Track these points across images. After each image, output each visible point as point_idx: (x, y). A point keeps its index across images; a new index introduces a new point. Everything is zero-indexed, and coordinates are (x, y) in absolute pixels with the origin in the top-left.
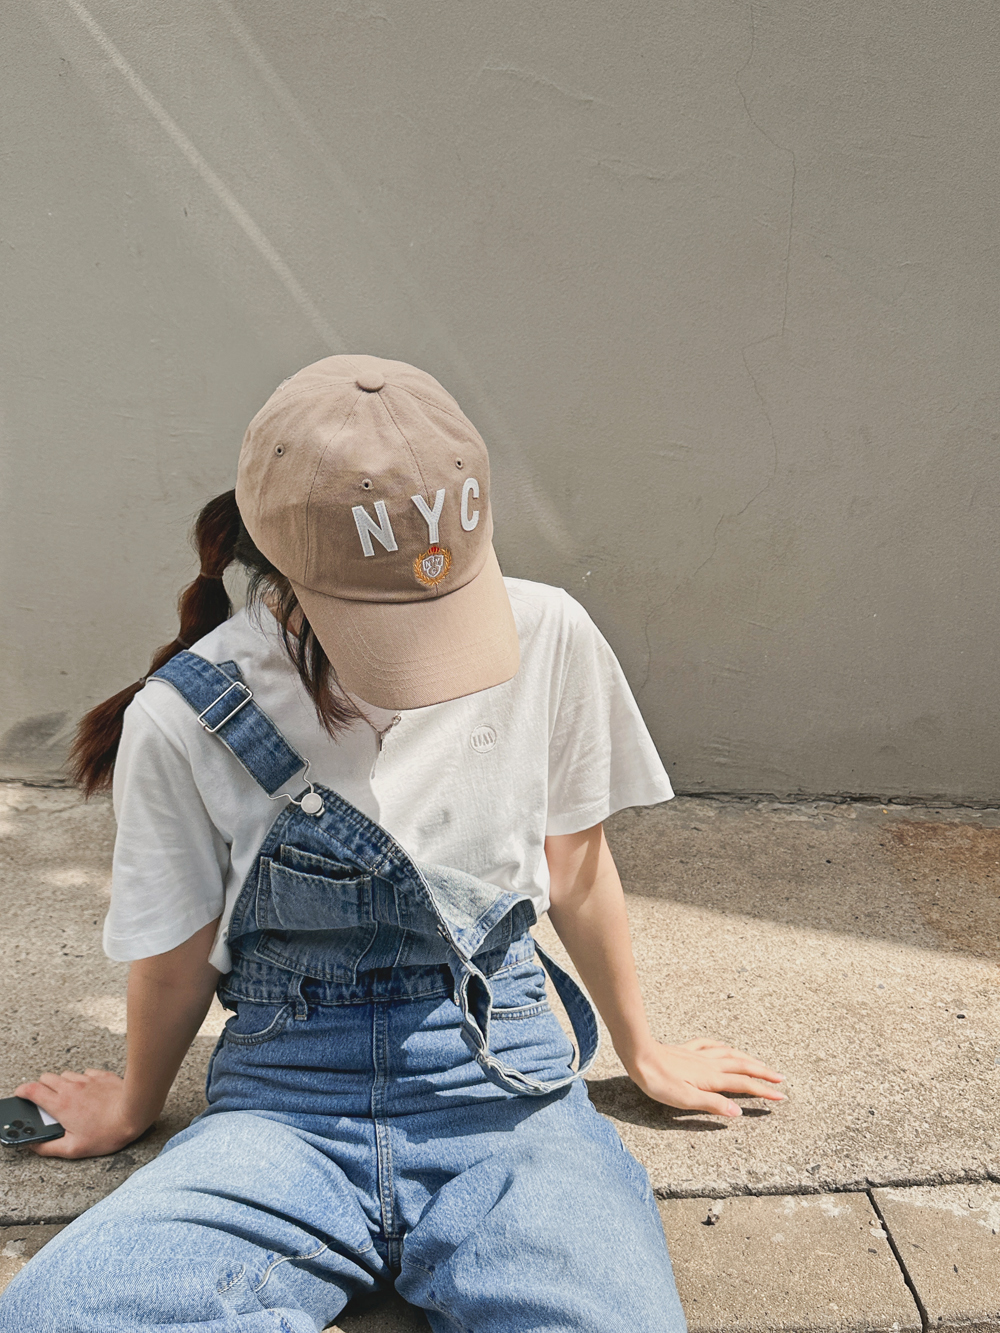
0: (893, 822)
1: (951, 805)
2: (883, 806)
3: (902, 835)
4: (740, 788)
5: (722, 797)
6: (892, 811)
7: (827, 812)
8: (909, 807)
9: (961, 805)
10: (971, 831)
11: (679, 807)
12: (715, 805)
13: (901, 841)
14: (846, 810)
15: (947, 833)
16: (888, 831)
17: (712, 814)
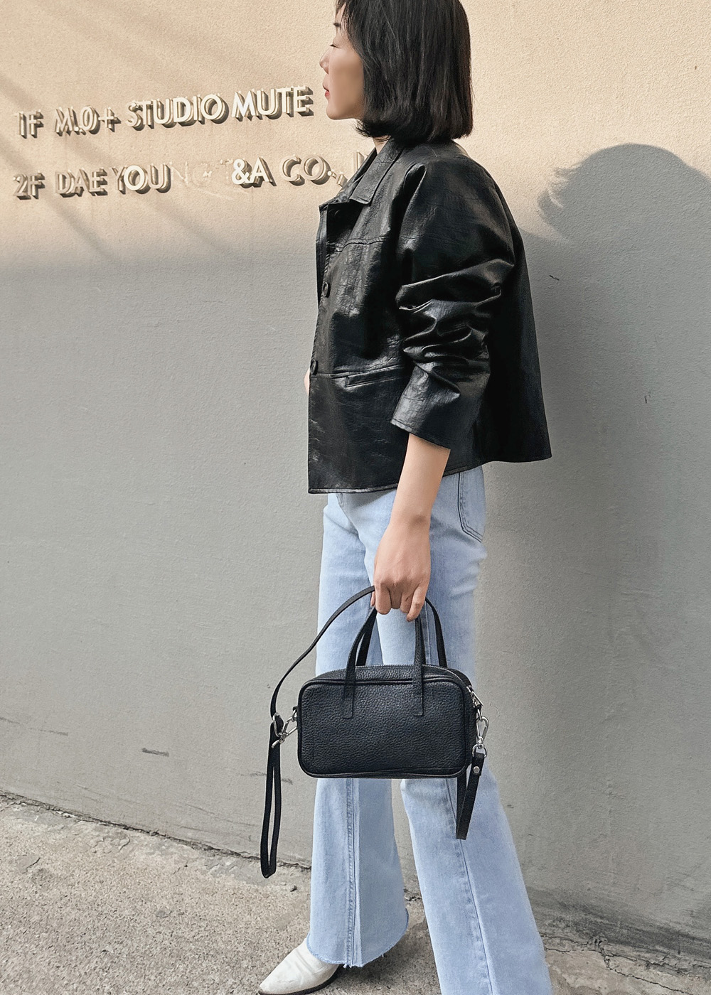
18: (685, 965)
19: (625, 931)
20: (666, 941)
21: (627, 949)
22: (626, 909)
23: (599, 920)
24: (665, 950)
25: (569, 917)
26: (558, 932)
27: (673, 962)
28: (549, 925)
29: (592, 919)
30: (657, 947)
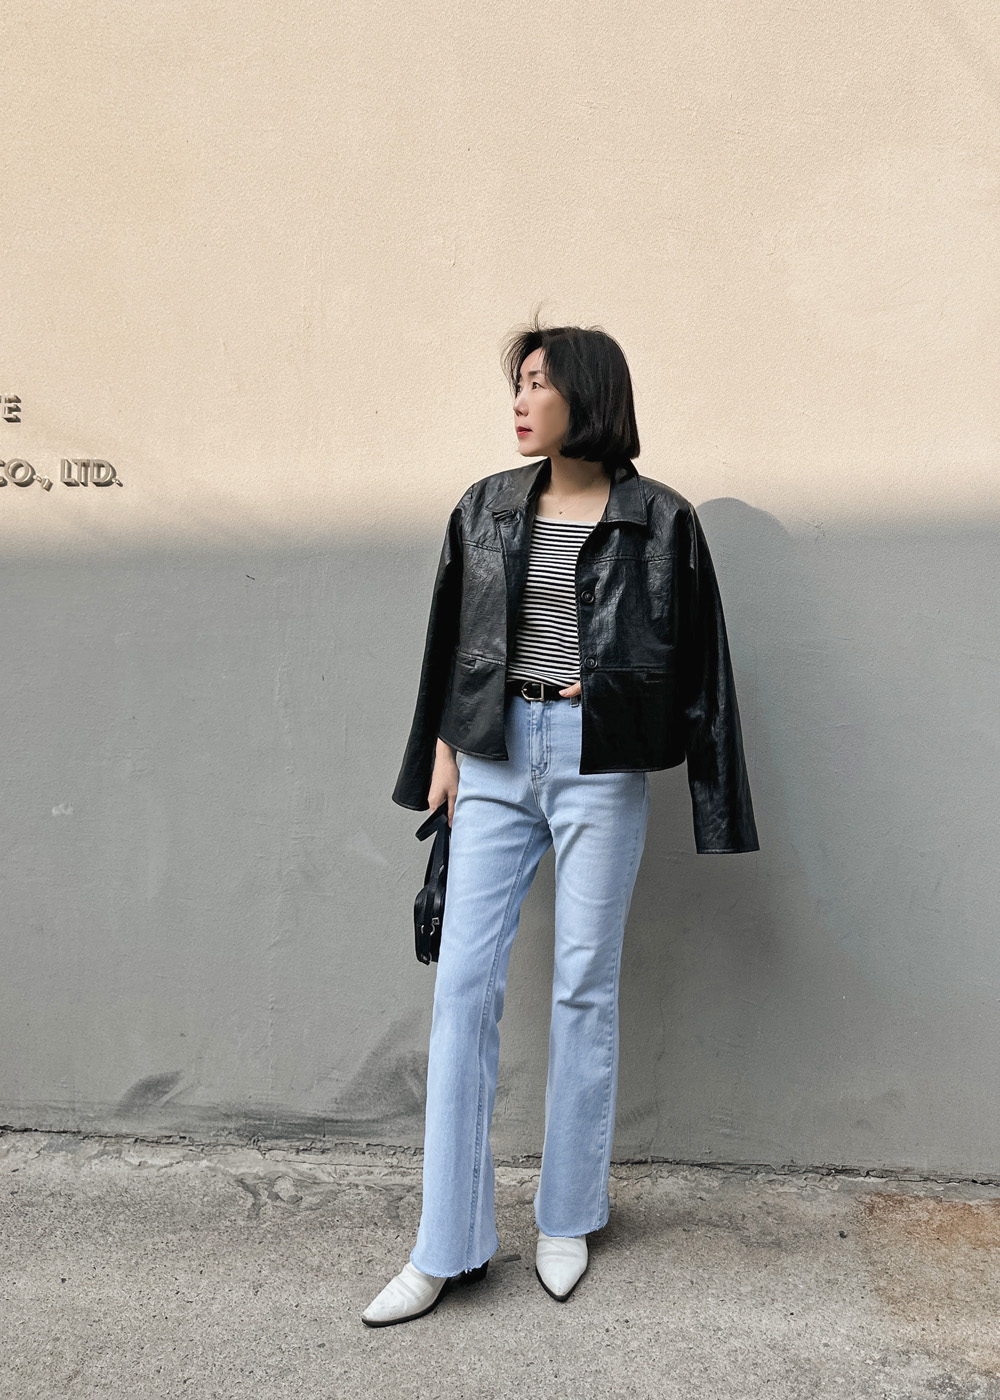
0: (868, 1194)
1: (919, 1179)
2: (862, 1178)
3: (873, 1207)
4: (742, 1158)
5: (727, 1168)
6: (868, 1183)
7: (816, 1183)
8: (884, 1180)
9: (926, 1179)
10: (932, 1204)
11: (689, 1177)
12: (720, 1176)
13: (871, 1212)
14: (831, 1182)
15: (911, 1206)
16: (862, 1203)
17: (716, 1184)
18: (328, 1145)
19: (279, 1128)
20: (314, 1129)
21: (282, 1143)
22: (281, 1108)
23: (257, 1122)
24: (313, 1136)
25: (231, 1125)
26: (222, 1140)
27: (319, 1145)
28: (214, 1135)
29: (251, 1122)
30: (306, 1135)
